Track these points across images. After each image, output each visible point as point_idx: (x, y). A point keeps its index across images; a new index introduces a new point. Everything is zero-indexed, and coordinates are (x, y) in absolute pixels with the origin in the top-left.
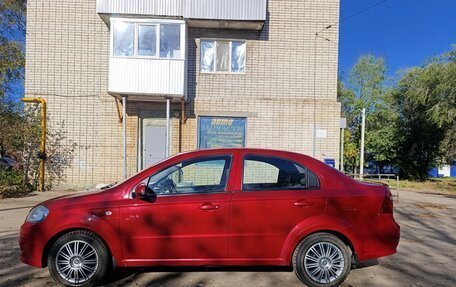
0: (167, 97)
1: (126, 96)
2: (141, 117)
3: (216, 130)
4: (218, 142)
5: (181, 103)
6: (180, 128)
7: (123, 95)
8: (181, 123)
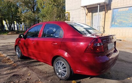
0: (98, 4)
1: (86, 6)
2: (92, 13)
3: (120, 14)
4: (120, 18)
5: (104, 6)
6: (105, 15)
7: (85, 7)
8: (105, 13)
